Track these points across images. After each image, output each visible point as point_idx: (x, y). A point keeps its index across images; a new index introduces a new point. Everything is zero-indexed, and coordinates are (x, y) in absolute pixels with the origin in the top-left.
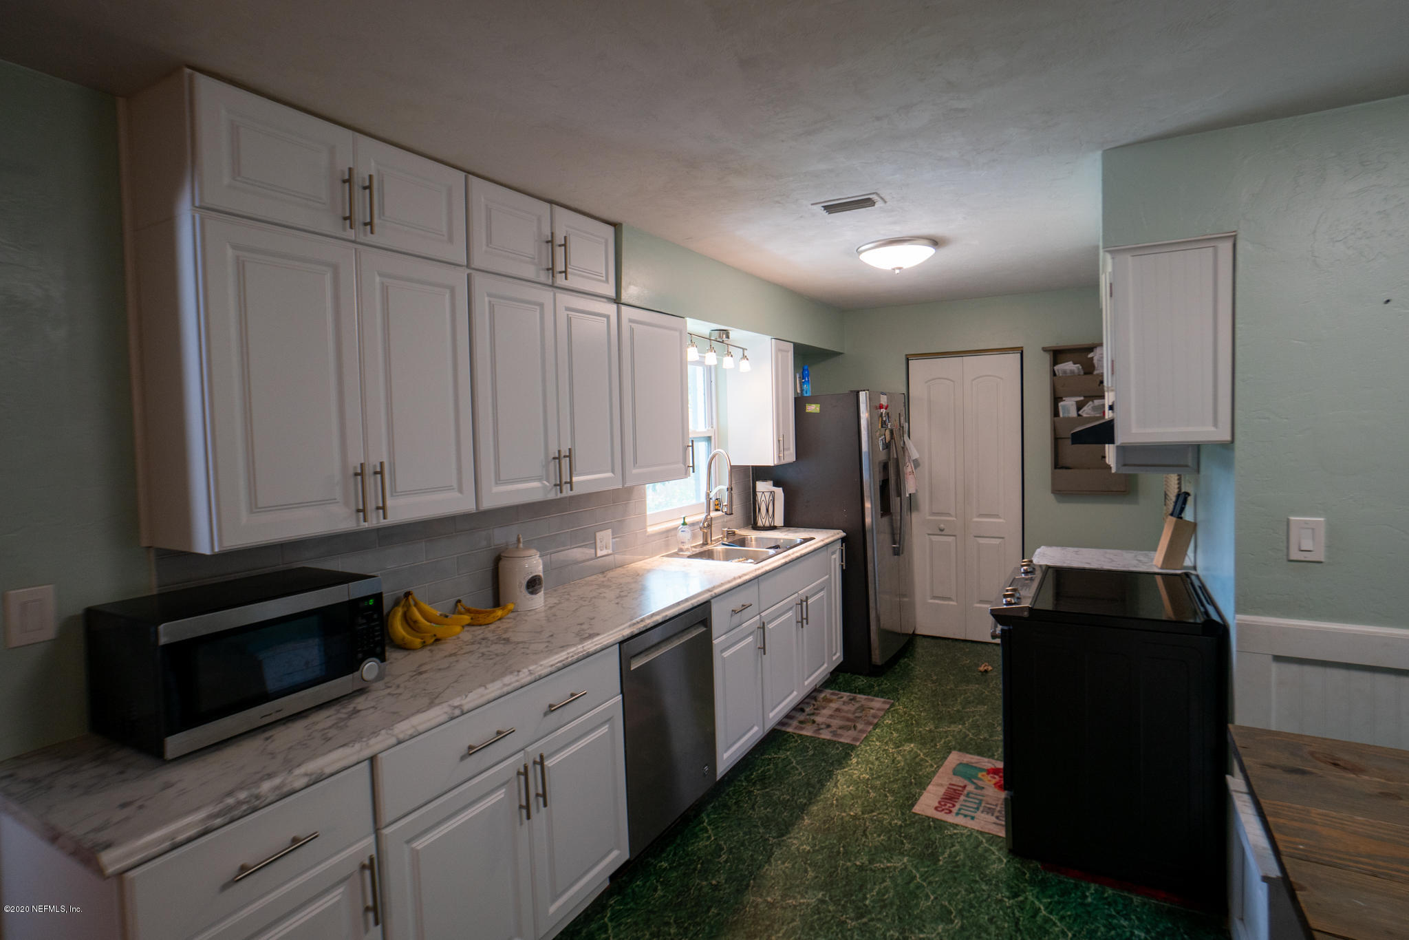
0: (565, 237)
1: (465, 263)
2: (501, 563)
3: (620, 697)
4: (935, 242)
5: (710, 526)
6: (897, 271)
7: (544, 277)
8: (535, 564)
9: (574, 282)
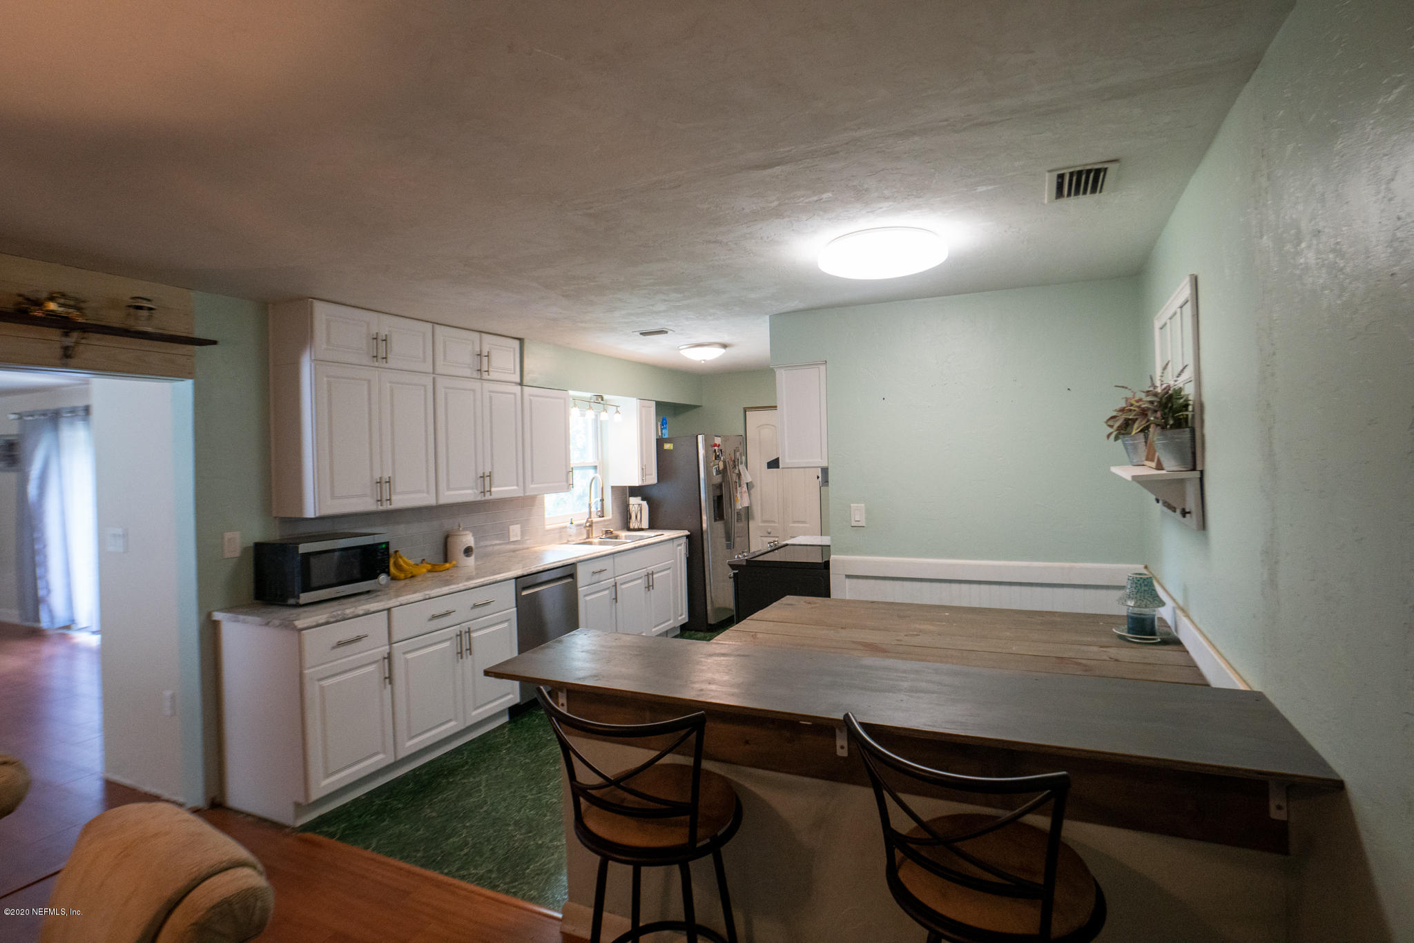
0: (488, 352)
1: (431, 371)
2: (449, 539)
3: (515, 609)
4: (725, 346)
5: (591, 526)
6: (703, 362)
7: (475, 375)
8: (469, 539)
9: (493, 376)
